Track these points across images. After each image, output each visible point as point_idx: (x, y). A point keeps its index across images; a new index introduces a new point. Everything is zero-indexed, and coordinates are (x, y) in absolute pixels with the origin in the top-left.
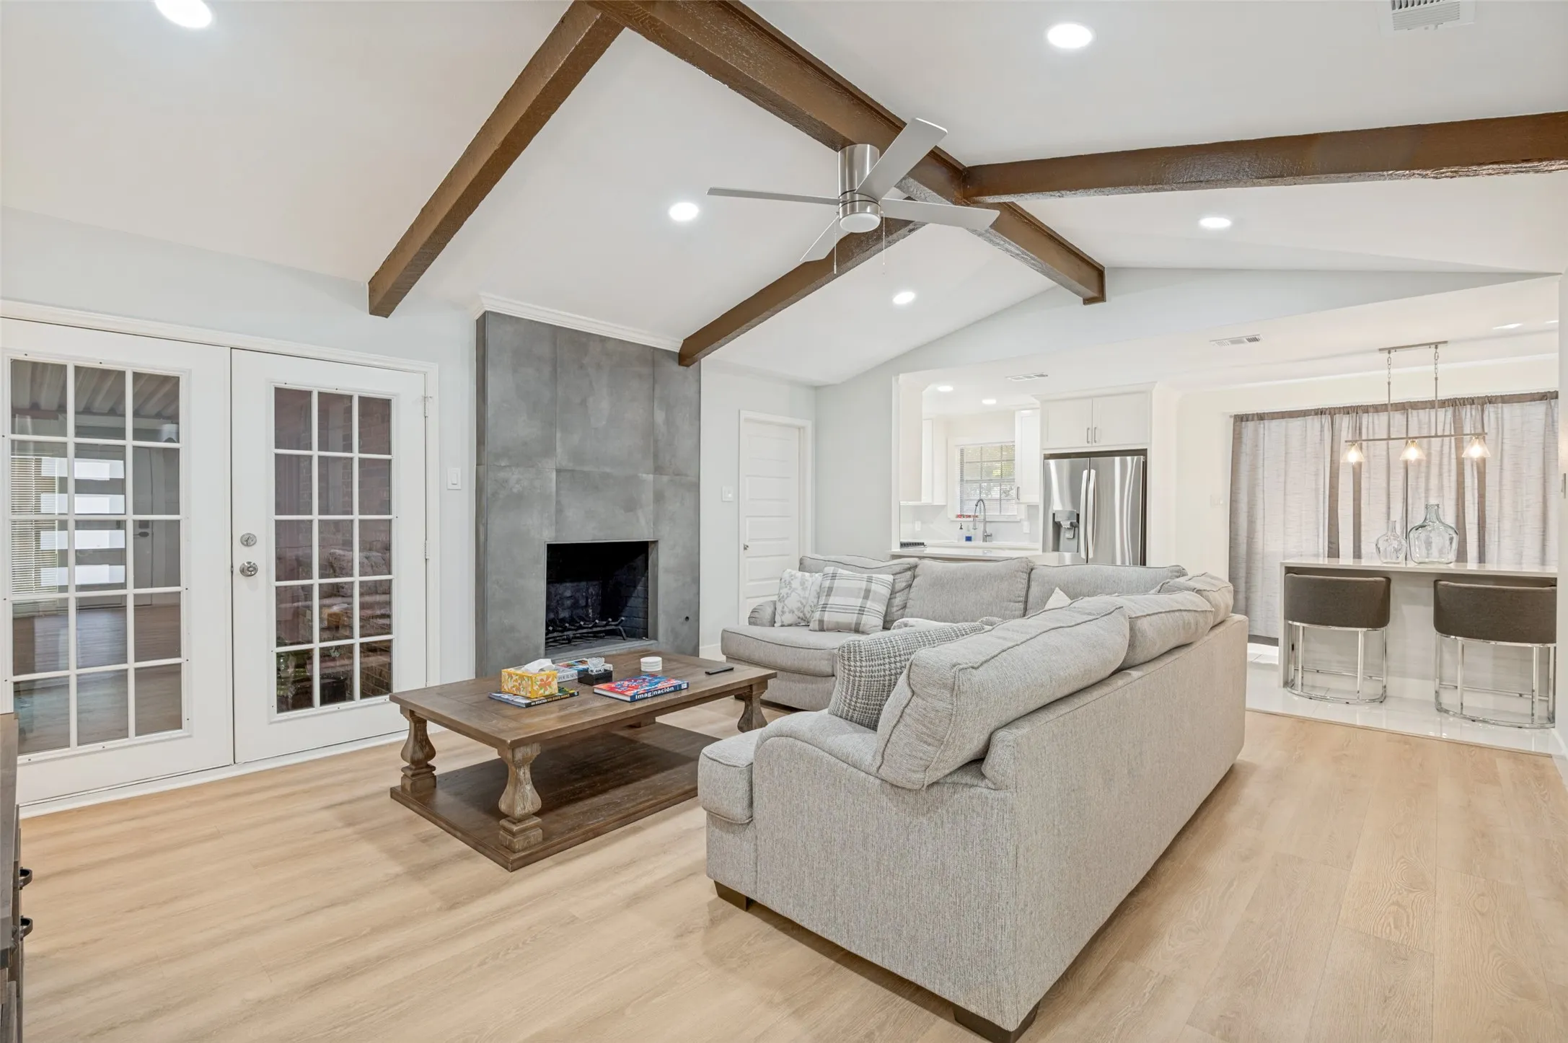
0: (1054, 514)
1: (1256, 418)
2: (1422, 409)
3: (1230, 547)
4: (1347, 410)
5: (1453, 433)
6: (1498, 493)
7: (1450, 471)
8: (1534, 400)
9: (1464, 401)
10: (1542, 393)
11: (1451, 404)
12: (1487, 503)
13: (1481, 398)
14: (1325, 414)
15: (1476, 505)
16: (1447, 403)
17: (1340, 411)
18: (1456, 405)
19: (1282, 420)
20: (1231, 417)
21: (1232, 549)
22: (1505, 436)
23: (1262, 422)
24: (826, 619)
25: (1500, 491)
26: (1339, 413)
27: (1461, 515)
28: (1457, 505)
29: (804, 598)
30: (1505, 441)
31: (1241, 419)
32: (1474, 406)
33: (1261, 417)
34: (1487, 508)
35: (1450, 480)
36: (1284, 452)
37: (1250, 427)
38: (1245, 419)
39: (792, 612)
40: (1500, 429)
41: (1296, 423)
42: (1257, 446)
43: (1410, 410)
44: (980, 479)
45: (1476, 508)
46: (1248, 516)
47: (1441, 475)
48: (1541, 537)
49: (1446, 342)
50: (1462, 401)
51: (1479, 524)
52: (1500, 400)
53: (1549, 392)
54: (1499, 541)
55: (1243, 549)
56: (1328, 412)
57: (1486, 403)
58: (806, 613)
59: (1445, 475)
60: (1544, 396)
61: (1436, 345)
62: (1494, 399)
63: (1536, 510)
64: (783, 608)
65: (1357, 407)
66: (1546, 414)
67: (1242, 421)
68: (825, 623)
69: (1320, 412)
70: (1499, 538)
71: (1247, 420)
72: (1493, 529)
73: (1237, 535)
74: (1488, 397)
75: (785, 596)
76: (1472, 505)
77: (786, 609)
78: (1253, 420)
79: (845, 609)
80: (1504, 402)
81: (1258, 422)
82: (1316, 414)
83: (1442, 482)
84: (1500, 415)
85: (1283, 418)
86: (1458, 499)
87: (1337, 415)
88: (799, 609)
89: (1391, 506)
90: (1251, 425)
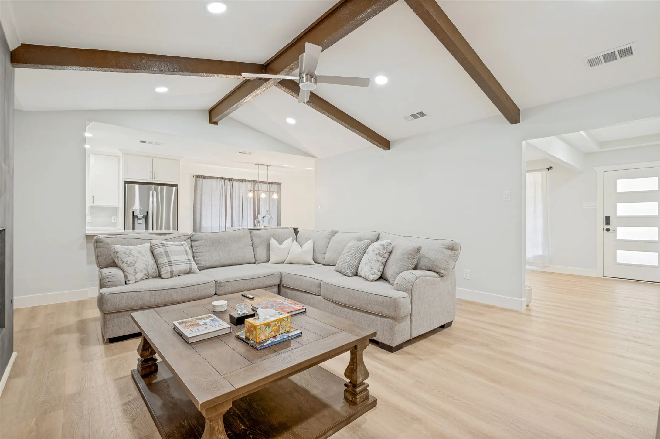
0: (133, 212)
2: (247, 182)
3: (193, 225)
4: (229, 179)
5: (268, 190)
18: (254, 182)
19: (210, 179)
20: (194, 175)
23: (204, 179)
24: (174, 269)
29: (146, 261)
32: (257, 183)
33: (204, 177)
36: (211, 191)
38: (199, 177)
39: (141, 271)
41: (215, 181)
43: (244, 182)
46: (200, 214)
49: (270, 165)
55: (198, 226)
56: (224, 179)
58: (149, 269)
61: (268, 166)
64: (135, 270)
65: (232, 178)
67: (197, 178)
68: (174, 272)
69: (222, 178)
71: (199, 178)
73: (196, 220)
75: (133, 262)
77: (137, 270)
78: (201, 178)
79: (183, 262)
82: (220, 179)
85: (211, 179)
87: (227, 180)
88: (145, 268)
90: (201, 179)
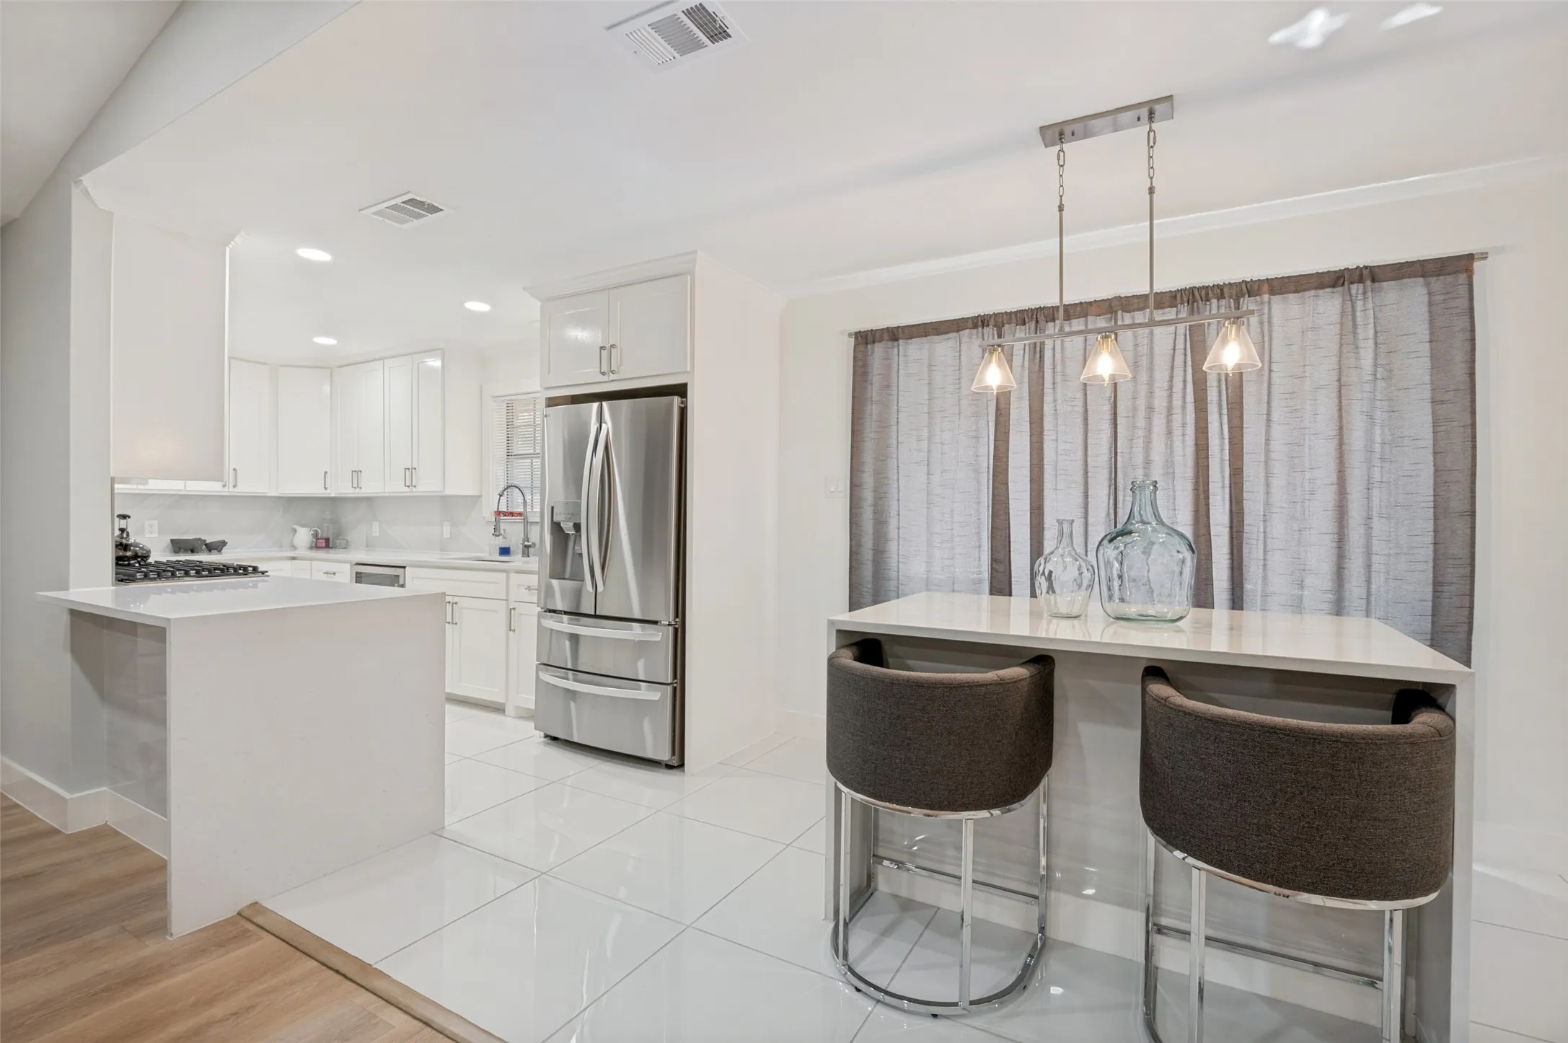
0: (552, 509)
1: (886, 336)
2: (1139, 309)
3: (851, 568)
4: (1022, 317)
6: (1262, 466)
7: (1184, 425)
8: (1321, 286)
9: (1207, 294)
10: (1335, 272)
11: (1186, 299)
12: (1246, 486)
13: (1235, 284)
14: (988, 326)
15: (1227, 490)
16: (1179, 296)
17: (1010, 319)
18: (1195, 300)
19: (924, 339)
20: (850, 335)
21: (853, 569)
22: (1275, 357)
23: (896, 343)
25: (1266, 462)
26: (1009, 323)
27: (1202, 508)
28: (1196, 489)
30: (1274, 367)
31: (864, 339)
32: (1223, 302)
33: (894, 335)
34: (1245, 496)
35: (1184, 441)
36: (926, 397)
37: (878, 350)
38: (870, 339)
40: (1267, 344)
41: (946, 344)
42: (888, 387)
43: (1120, 312)
44: (532, 452)
45: (1227, 497)
46: (875, 513)
47: (1169, 433)
48: (1335, 551)
50: (1203, 293)
51: (1231, 527)
52: (1266, 288)
53: (1347, 269)
54: (1265, 560)
55: (867, 572)
56: (992, 322)
57: (1243, 296)
59: (1177, 432)
60: (1338, 278)
62: (1256, 287)
63: (1327, 497)
65: (1037, 309)
66: (1343, 313)
67: (867, 342)
69: (981, 322)
70: (1265, 552)
71: (874, 342)
72: (1255, 536)
73: (860, 546)
74: (1246, 282)
76: (1219, 491)
78: (882, 340)
80: (1273, 292)
81: (890, 343)
82: (975, 327)
83: (1171, 446)
84: (1266, 316)
85: (926, 334)
86: (1197, 476)
87: (1007, 326)
89: (1090, 493)
